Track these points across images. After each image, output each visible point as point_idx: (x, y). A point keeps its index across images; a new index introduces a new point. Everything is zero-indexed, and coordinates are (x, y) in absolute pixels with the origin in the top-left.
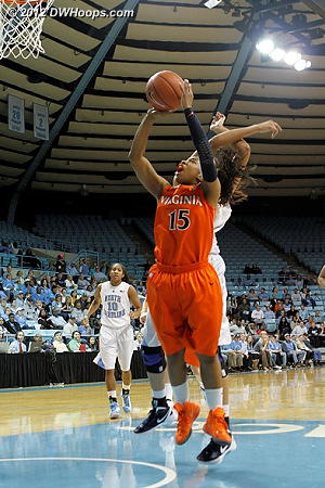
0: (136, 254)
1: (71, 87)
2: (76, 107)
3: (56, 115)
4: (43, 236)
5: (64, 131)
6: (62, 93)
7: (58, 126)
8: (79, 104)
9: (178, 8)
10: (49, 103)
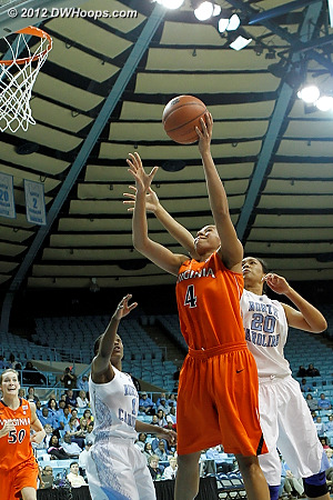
0: (163, 359)
1: (69, 156)
2: (77, 182)
3: (53, 193)
4: (46, 345)
5: (65, 212)
6: (59, 166)
7: (56, 207)
8: (81, 178)
9: (197, 51)
10: (43, 178)
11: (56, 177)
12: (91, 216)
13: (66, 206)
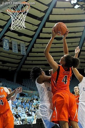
1: (32, 37)
2: (34, 43)
3: (28, 46)
4: (26, 86)
5: (31, 51)
6: (29, 39)
7: (29, 50)
8: (35, 42)
9: (66, 9)
10: (25, 42)
11: (28, 42)
12: (38, 52)
13: (31, 50)
